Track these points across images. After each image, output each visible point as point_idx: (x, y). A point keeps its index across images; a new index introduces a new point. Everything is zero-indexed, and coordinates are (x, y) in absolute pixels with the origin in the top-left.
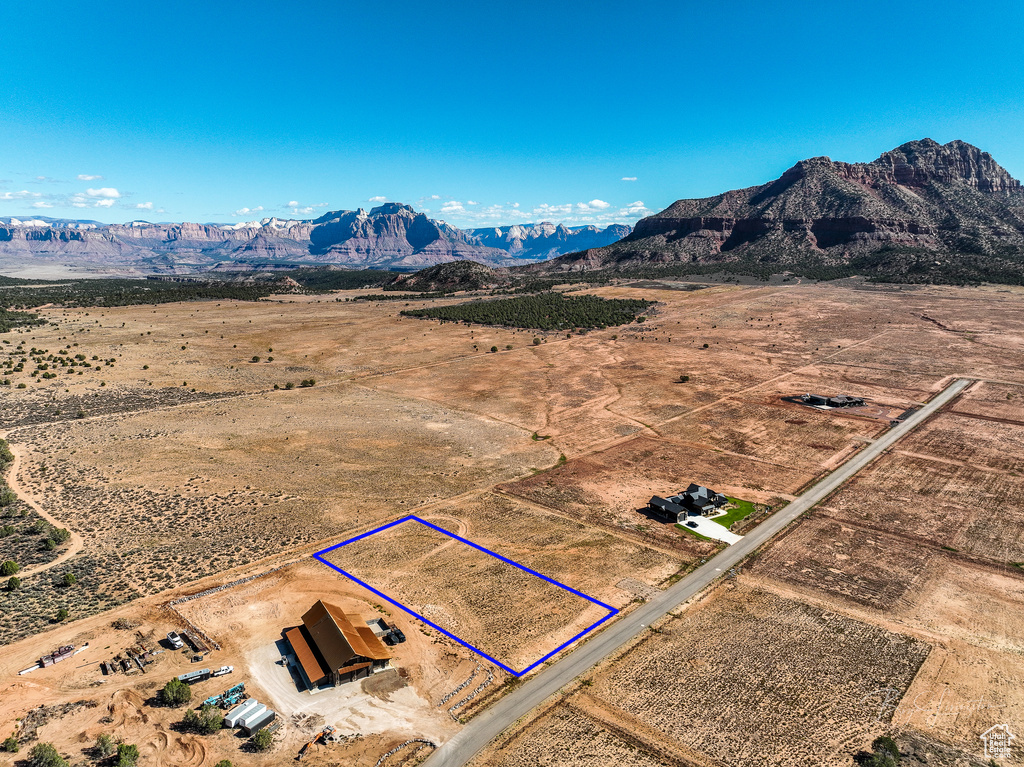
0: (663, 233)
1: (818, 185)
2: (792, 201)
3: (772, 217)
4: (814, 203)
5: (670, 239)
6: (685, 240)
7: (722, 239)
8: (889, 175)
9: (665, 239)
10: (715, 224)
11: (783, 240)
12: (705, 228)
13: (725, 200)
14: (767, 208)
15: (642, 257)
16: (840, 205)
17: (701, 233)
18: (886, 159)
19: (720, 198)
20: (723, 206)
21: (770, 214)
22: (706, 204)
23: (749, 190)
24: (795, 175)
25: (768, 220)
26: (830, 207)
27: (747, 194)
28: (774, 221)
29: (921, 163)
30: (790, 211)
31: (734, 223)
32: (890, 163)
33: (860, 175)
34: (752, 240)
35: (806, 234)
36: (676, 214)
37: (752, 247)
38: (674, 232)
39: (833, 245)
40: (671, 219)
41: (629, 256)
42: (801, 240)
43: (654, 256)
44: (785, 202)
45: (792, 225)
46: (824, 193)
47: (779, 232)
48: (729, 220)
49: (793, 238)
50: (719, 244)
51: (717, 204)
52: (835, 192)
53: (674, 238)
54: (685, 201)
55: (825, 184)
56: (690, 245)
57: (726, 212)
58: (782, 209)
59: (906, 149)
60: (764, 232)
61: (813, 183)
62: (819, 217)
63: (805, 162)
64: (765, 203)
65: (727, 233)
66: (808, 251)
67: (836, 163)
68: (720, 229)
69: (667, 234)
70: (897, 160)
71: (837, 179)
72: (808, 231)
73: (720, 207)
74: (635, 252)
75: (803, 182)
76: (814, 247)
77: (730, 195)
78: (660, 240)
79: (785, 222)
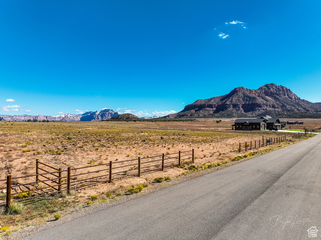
0: (194, 109)
1: (242, 94)
2: (235, 99)
3: (228, 104)
4: (241, 100)
5: (196, 111)
6: (201, 111)
7: (213, 111)
8: (263, 93)
9: (194, 111)
10: (210, 106)
11: (233, 110)
12: (207, 107)
13: (213, 100)
14: (227, 101)
15: (187, 116)
16: (250, 100)
17: (206, 109)
18: (261, 88)
19: (211, 99)
20: (212, 101)
21: (228, 103)
22: (207, 101)
23: (220, 97)
24: (234, 92)
25: (227, 105)
26: (247, 100)
27: (220, 98)
28: (229, 105)
29: (272, 90)
30: (234, 102)
31: (216, 106)
32: (262, 89)
33: (254, 93)
34: (223, 110)
35: (240, 108)
36: (197, 103)
37: (223, 112)
38: (197, 109)
39: (249, 112)
40: (196, 105)
41: (183, 116)
42: (239, 110)
43: (191, 115)
44: (232, 99)
45: (235, 106)
46: (244, 97)
47: (231, 108)
48: (215, 105)
49: (236, 109)
50: (212, 112)
51: (211, 100)
52: (247, 96)
53: (197, 110)
54: (200, 100)
55: (244, 94)
56: (203, 112)
57: (214, 103)
58: (232, 101)
59: (266, 86)
60: (226, 108)
61: (240, 94)
62: (243, 103)
63: (237, 88)
64: (226, 100)
65: (214, 109)
66: (241, 113)
67: (246, 89)
68: (212, 108)
69: (195, 109)
70: (264, 89)
71: (247, 93)
72: (241, 108)
73: (211, 101)
74: (185, 114)
75: (237, 94)
76: (243, 112)
77: (214, 98)
78: (193, 111)
79: (233, 105)
